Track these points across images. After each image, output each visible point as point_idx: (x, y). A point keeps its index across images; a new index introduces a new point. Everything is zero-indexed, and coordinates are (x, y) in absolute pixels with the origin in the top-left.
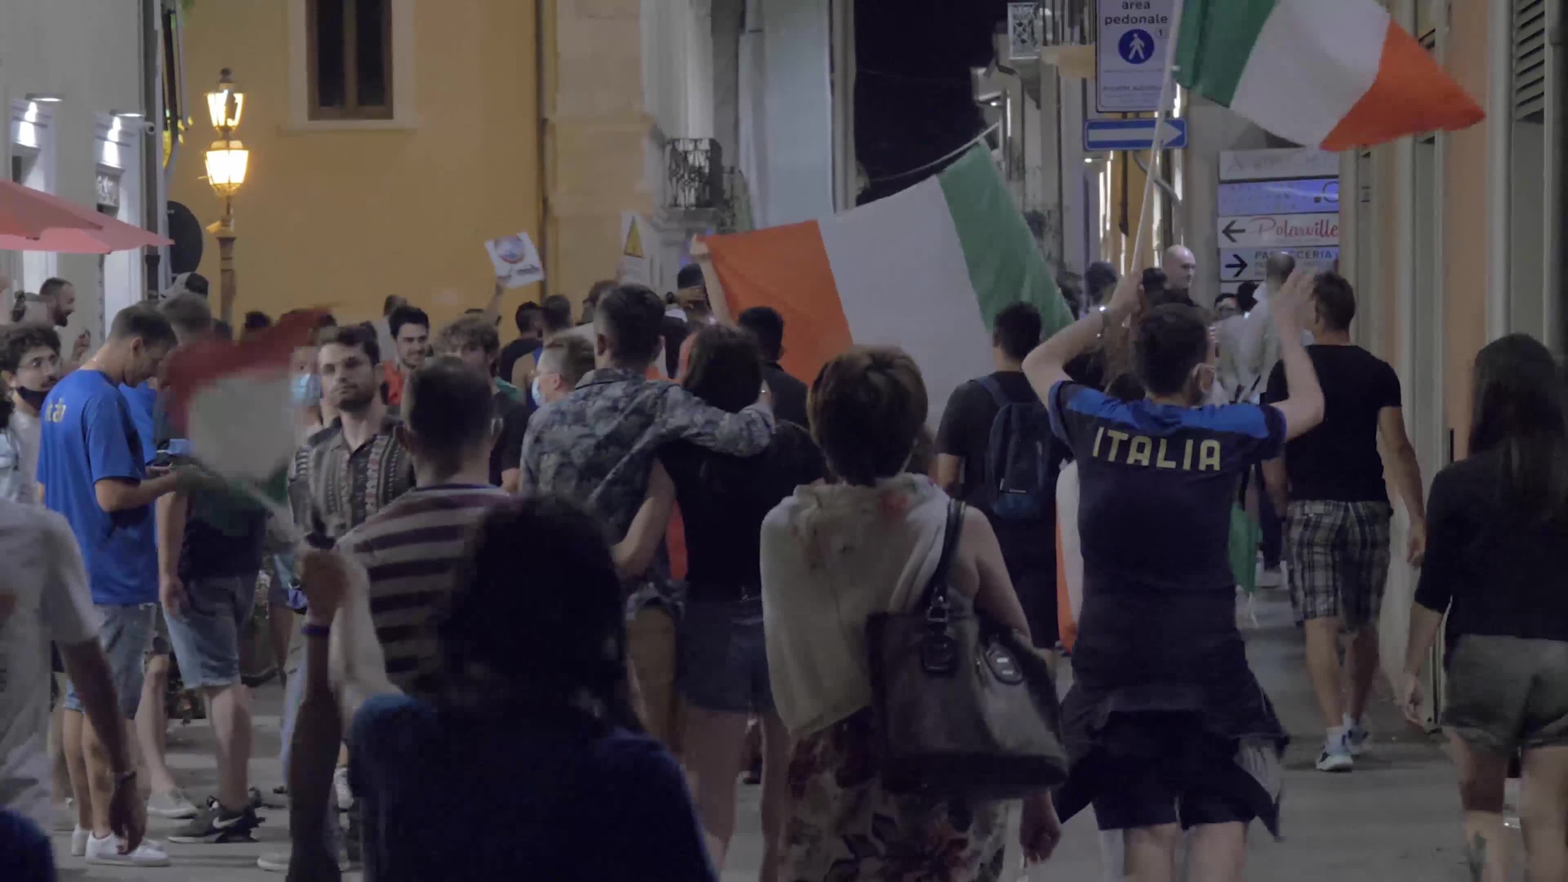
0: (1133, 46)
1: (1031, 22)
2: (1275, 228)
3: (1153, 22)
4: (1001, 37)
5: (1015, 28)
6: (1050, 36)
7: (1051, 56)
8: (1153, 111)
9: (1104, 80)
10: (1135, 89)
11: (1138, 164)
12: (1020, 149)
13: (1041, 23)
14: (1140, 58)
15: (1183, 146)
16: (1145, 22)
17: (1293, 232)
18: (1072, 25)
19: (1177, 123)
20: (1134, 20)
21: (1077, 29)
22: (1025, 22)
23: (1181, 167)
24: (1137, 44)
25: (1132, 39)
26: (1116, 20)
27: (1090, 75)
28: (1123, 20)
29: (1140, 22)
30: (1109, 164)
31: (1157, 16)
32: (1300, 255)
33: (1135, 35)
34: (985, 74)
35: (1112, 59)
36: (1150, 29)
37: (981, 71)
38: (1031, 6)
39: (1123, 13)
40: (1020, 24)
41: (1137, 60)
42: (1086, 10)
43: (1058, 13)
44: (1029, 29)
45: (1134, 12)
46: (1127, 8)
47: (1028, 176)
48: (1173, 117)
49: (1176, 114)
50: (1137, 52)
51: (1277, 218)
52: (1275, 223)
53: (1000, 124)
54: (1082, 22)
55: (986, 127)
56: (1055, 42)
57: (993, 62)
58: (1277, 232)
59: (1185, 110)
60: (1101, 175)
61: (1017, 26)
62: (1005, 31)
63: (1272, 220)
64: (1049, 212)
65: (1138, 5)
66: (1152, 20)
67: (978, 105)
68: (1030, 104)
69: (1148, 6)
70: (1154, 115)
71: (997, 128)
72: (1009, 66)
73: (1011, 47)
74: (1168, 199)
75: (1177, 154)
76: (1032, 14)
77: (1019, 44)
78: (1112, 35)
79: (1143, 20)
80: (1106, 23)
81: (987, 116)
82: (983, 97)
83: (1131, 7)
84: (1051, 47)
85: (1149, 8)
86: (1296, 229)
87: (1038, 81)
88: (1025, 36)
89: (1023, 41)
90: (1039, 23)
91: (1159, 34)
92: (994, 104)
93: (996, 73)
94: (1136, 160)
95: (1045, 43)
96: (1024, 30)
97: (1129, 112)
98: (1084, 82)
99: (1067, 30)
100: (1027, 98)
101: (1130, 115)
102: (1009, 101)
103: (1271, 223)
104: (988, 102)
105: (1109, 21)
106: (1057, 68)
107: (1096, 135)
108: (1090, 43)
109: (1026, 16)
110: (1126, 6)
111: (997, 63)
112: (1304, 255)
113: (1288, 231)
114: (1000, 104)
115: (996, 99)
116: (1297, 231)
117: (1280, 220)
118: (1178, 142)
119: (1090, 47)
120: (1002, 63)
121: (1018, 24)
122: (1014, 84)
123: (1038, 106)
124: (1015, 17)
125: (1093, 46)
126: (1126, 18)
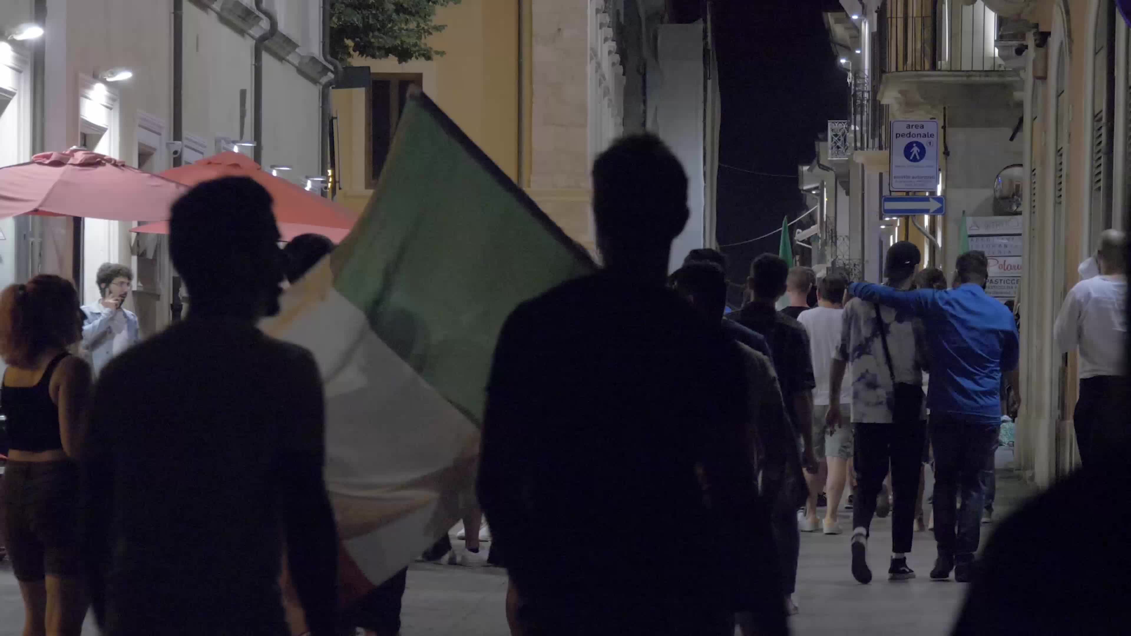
0: (913, 151)
1: (844, 134)
2: (998, 265)
3: (925, 137)
4: (822, 144)
5: (832, 138)
6: (859, 144)
7: (859, 158)
8: (925, 192)
9: (894, 173)
10: (913, 178)
11: (915, 225)
12: (834, 225)
13: (852, 135)
14: (917, 158)
15: (942, 214)
16: (920, 137)
17: (1009, 267)
18: (873, 138)
19: (939, 200)
20: (914, 136)
21: (877, 140)
22: (840, 134)
23: (941, 227)
24: (915, 150)
25: (913, 147)
26: (903, 135)
27: (884, 169)
28: (907, 135)
29: (918, 137)
30: (897, 229)
31: (928, 133)
32: (1013, 282)
33: (914, 145)
34: (808, 170)
35: (899, 158)
36: (923, 141)
37: (806, 168)
38: (844, 123)
39: (907, 131)
40: (836, 135)
41: (915, 160)
42: (883, 127)
43: (864, 128)
44: (842, 139)
45: (914, 131)
46: (910, 128)
47: (838, 243)
48: (937, 195)
49: (939, 193)
50: (915, 155)
51: (999, 259)
52: (998, 262)
53: (818, 206)
54: (880, 136)
55: (808, 210)
56: (862, 148)
57: (815, 162)
58: (999, 268)
59: (944, 191)
60: (891, 237)
61: (833, 136)
62: (826, 140)
63: (997, 260)
64: (855, 265)
65: (916, 127)
66: (925, 136)
67: (802, 192)
68: (841, 193)
69: (923, 127)
70: (926, 194)
71: (816, 209)
72: (826, 164)
73: (830, 151)
74: (933, 247)
75: (939, 218)
76: (844, 128)
77: (835, 149)
78: (899, 145)
79: (919, 135)
80: (897, 137)
81: (809, 201)
82: (805, 188)
83: (912, 128)
84: (859, 151)
85: (923, 128)
86: (1011, 267)
87: (848, 175)
88: (839, 144)
89: (838, 147)
90: (850, 136)
91: (929, 144)
92: (814, 192)
93: (817, 170)
94: (913, 221)
95: (856, 148)
96: (839, 140)
97: (910, 191)
98: (881, 175)
99: (871, 141)
100: (840, 189)
101: (910, 194)
102: (825, 189)
103: (995, 262)
104: (809, 191)
105: (897, 136)
106: (863, 166)
107: (889, 205)
108: (886, 149)
109: (840, 130)
110: (909, 127)
111: (818, 162)
112: (1016, 281)
113: (1006, 268)
114: (818, 192)
115: (816, 188)
116: (1012, 267)
117: (1001, 260)
118: (939, 211)
119: (885, 153)
120: (821, 162)
121: (834, 135)
122: (830, 177)
123: (848, 193)
124: (832, 130)
125: (888, 152)
126: (908, 134)
